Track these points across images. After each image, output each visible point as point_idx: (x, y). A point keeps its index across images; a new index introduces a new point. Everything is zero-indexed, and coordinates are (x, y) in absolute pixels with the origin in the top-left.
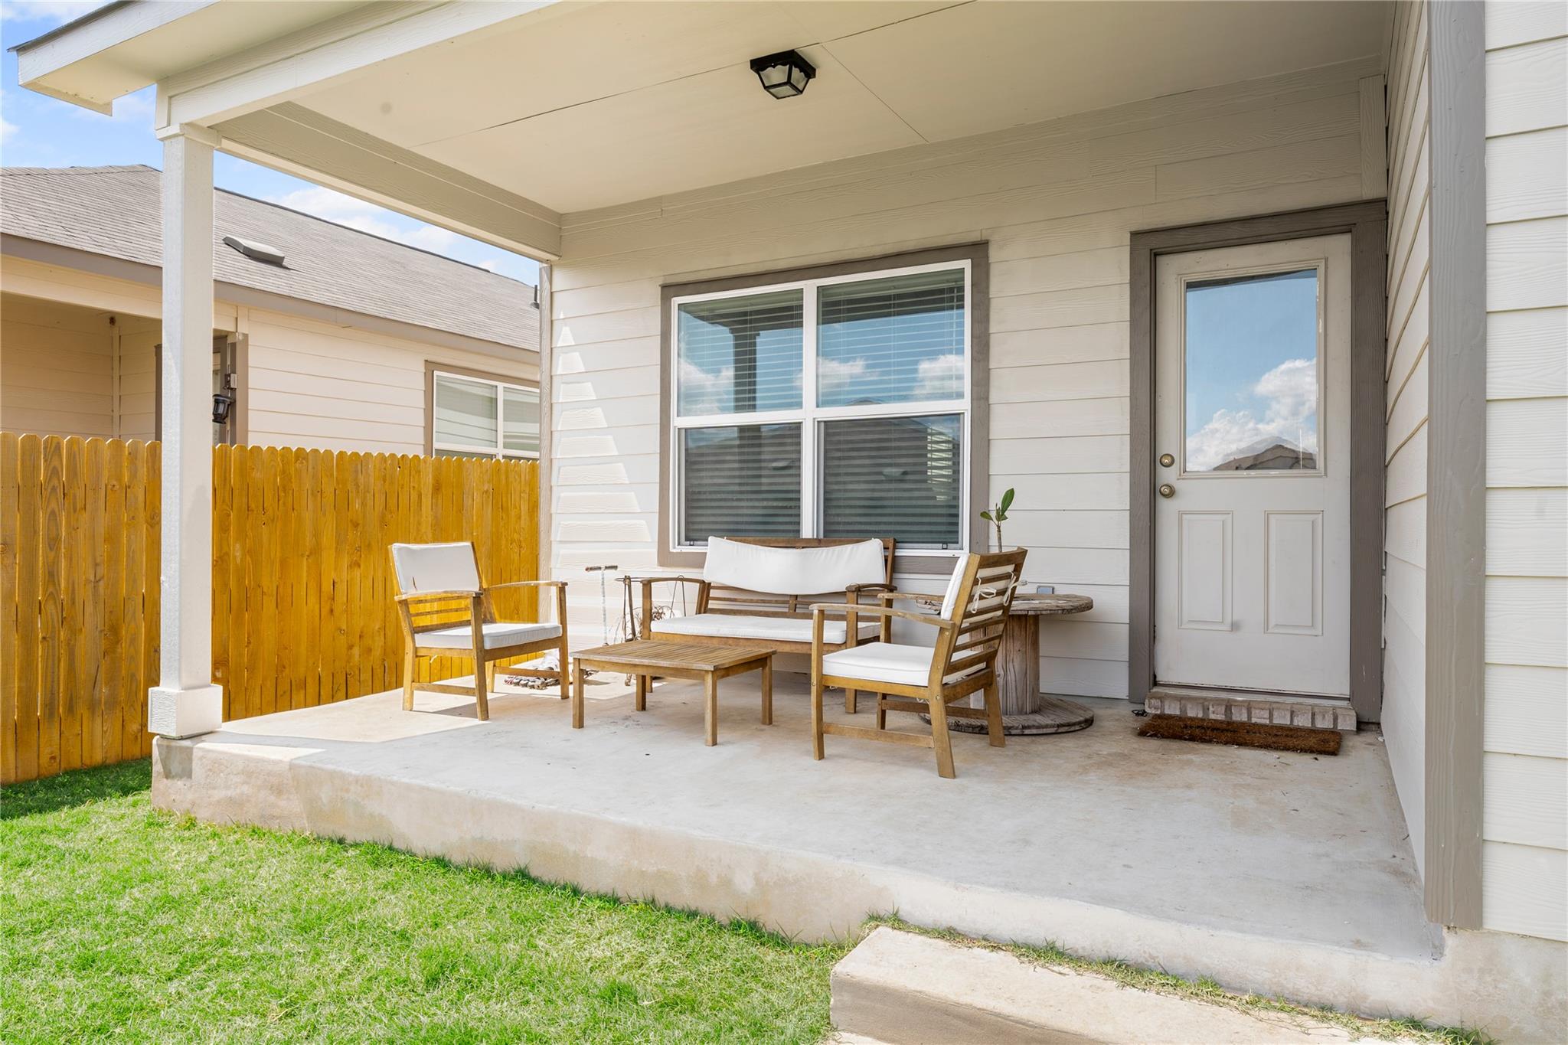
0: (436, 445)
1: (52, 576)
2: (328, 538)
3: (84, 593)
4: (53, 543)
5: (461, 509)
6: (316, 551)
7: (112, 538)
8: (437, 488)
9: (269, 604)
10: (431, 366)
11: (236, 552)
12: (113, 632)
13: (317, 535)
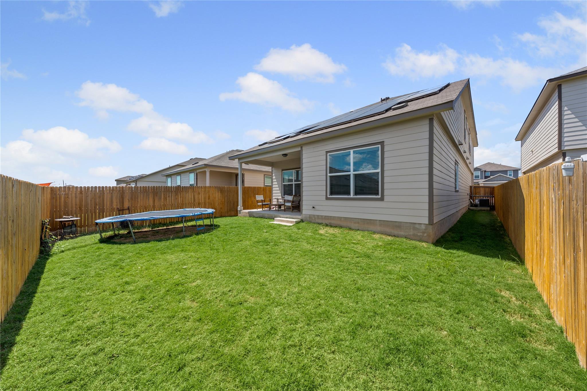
0: (265, 185)
1: (229, 199)
2: (252, 196)
3: (232, 200)
4: (229, 195)
5: (266, 192)
6: (251, 197)
7: (234, 195)
8: (263, 190)
9: (247, 202)
10: (264, 175)
11: (244, 197)
12: (234, 204)
13: (251, 195)
